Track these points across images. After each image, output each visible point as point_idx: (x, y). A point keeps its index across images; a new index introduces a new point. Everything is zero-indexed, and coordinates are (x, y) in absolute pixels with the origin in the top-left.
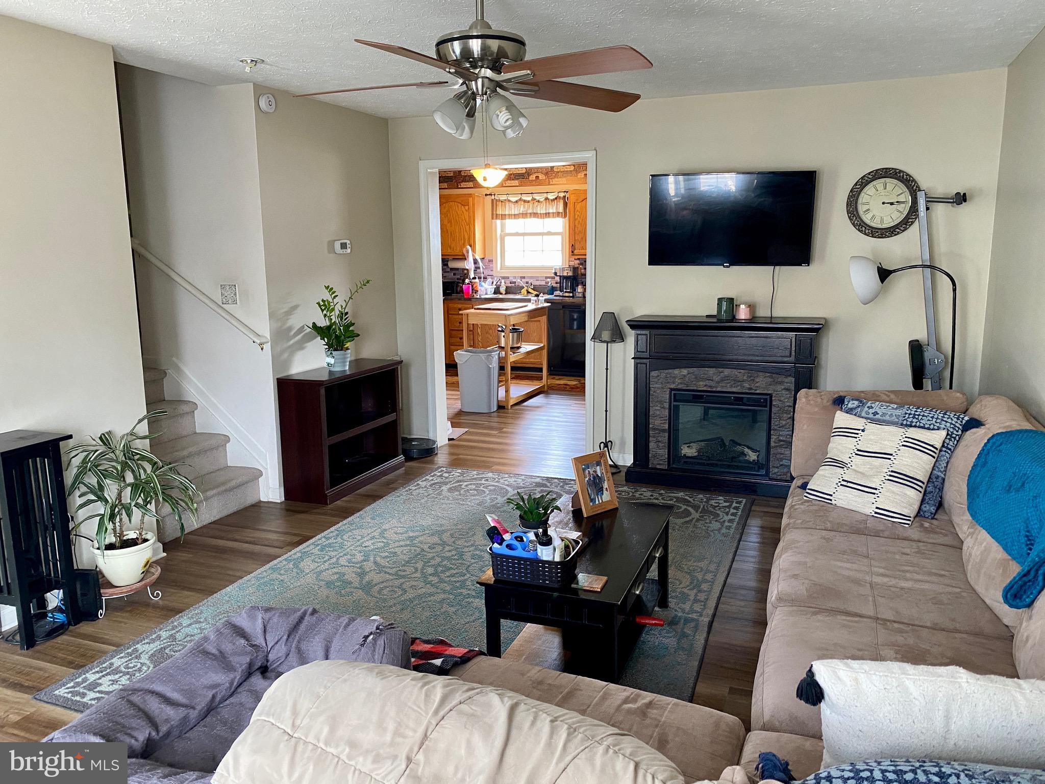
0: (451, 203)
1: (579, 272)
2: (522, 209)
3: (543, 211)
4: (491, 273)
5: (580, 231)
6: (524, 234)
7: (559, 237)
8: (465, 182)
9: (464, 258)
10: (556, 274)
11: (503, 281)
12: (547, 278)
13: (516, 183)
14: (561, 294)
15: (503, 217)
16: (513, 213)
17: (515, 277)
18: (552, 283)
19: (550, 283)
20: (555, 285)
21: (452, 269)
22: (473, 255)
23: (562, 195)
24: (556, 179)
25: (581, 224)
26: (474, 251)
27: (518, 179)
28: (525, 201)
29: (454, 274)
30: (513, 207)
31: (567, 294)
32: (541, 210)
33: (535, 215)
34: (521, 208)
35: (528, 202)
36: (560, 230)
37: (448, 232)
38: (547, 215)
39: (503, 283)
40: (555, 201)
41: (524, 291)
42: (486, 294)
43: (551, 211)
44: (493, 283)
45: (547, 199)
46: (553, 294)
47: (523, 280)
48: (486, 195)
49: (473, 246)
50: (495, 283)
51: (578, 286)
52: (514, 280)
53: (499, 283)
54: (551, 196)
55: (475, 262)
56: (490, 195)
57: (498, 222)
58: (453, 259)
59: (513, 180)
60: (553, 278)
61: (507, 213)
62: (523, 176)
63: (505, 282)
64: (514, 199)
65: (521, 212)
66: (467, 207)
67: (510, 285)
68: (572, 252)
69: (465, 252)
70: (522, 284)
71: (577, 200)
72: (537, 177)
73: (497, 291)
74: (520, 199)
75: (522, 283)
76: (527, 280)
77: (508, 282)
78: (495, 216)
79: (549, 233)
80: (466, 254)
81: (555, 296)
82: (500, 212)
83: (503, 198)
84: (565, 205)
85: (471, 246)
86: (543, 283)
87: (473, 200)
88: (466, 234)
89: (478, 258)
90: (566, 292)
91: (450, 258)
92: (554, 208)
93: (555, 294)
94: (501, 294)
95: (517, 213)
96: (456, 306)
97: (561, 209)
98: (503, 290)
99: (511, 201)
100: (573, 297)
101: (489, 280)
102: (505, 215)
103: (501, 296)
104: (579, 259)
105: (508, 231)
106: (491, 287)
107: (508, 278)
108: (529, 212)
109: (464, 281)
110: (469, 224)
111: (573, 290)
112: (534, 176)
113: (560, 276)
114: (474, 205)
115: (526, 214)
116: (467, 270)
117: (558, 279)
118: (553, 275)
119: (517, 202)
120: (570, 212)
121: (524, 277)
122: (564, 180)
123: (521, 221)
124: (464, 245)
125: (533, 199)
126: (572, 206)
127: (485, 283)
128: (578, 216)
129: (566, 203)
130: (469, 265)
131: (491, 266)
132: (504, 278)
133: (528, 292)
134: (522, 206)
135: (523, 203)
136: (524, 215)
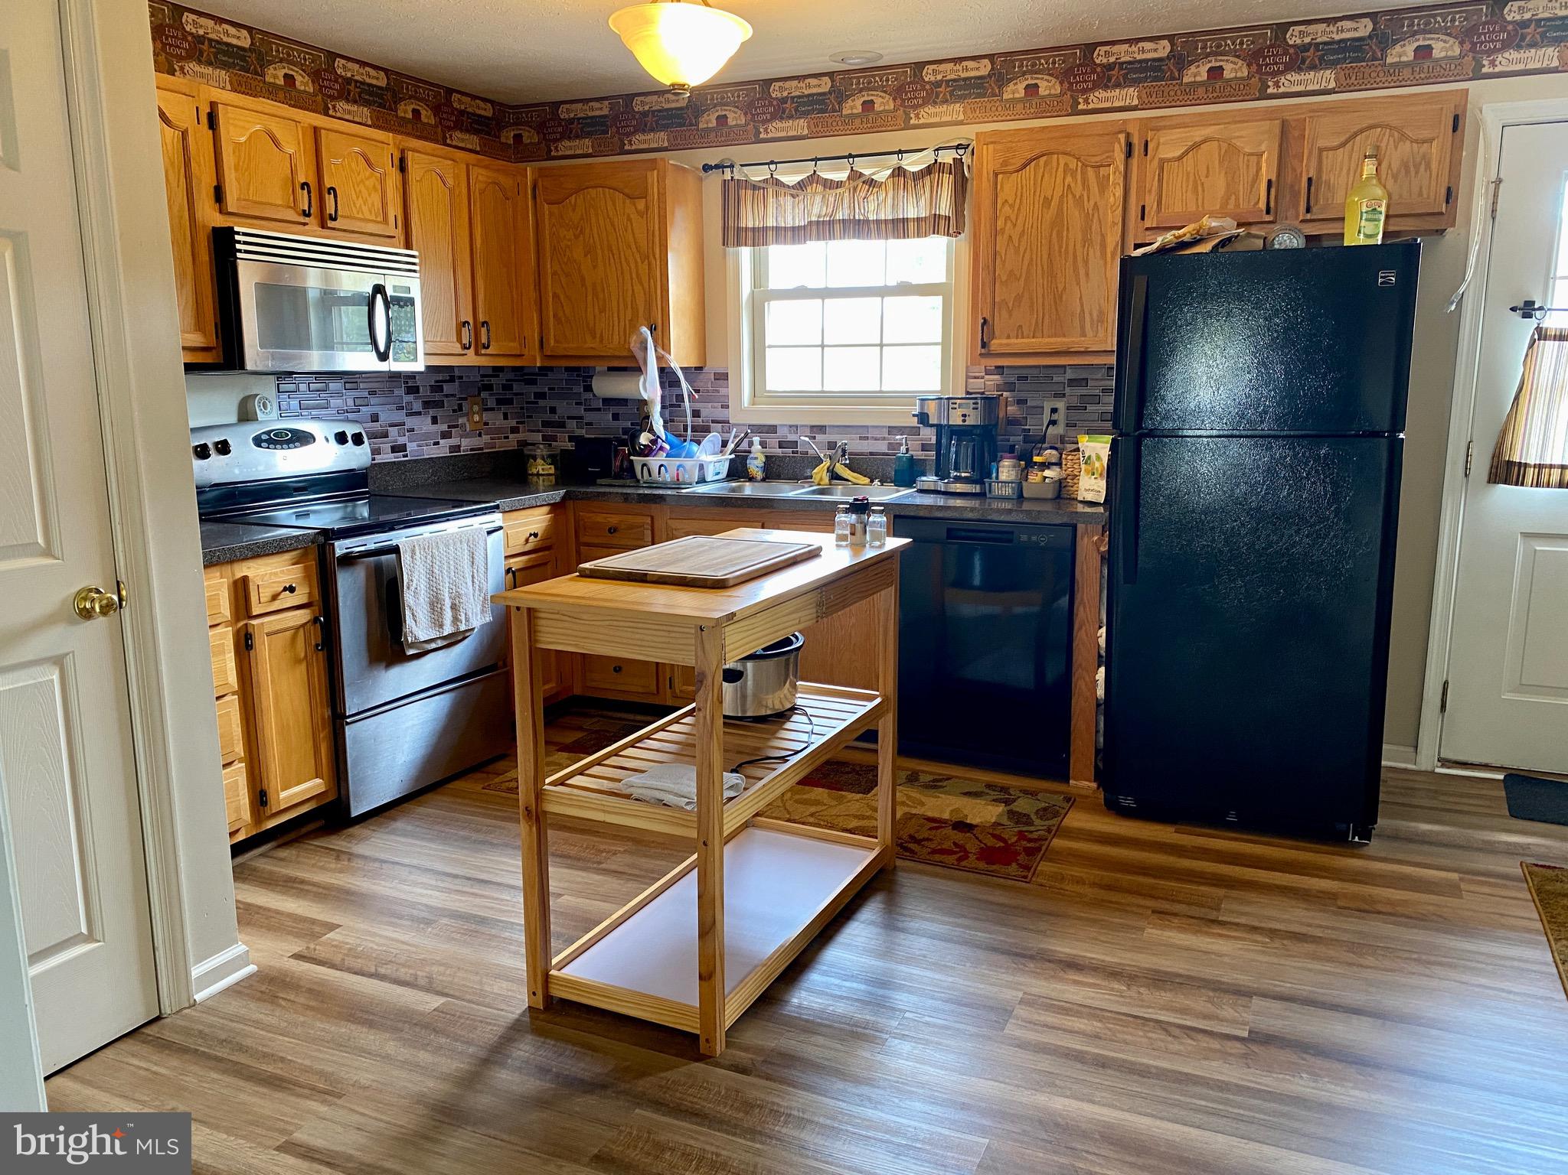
0: (593, 192)
1: (1002, 414)
2: (816, 210)
3: (886, 214)
4: (720, 414)
5: (1011, 273)
6: (825, 294)
7: (937, 301)
8: (644, 131)
9: (634, 368)
10: (923, 418)
11: (756, 440)
12: (892, 430)
13: (801, 126)
14: (941, 486)
15: (758, 237)
16: (790, 224)
17: (794, 428)
18: (908, 447)
19: (903, 449)
20: (919, 454)
21: (608, 401)
22: (659, 358)
23: (947, 157)
24: (930, 109)
25: (1017, 250)
26: (663, 341)
27: (804, 114)
28: (830, 185)
29: (616, 417)
30: (789, 208)
31: (959, 487)
32: (877, 208)
33: (858, 227)
34: (817, 207)
35: (839, 184)
36: (938, 274)
37: (583, 284)
38: (899, 227)
39: (757, 447)
40: (927, 180)
41: (820, 473)
42: (702, 480)
43: (912, 213)
44: (724, 444)
45: (899, 172)
46: (909, 484)
47: (819, 437)
48: (707, 168)
49: (661, 331)
50: (731, 446)
51: (996, 459)
52: (791, 437)
53: (744, 446)
54: (913, 164)
55: (667, 377)
56: (717, 167)
57: (745, 252)
58: (610, 369)
59: (791, 117)
60: (914, 431)
61: (771, 223)
62: (822, 102)
63: (763, 444)
64: (790, 179)
65: (814, 219)
66: (641, 204)
67: (779, 451)
68: (984, 345)
69: (634, 346)
70: (815, 449)
71: (1005, 163)
72: (868, 105)
73: (738, 470)
74: (814, 178)
75: (815, 447)
76: (832, 438)
77: (773, 441)
78: (735, 235)
79: (905, 289)
80: (639, 355)
81: (921, 491)
82: (749, 220)
83: (758, 175)
84: (961, 187)
85: (653, 329)
86: (882, 447)
87: (662, 179)
88: (638, 288)
89: (676, 362)
90: (958, 479)
91: (601, 367)
92: (922, 202)
93: (919, 485)
94: (751, 479)
95: (800, 222)
96: (600, 518)
97: (945, 208)
98: (756, 465)
99: (783, 185)
100: (981, 495)
101: (713, 438)
102: (765, 229)
103: (748, 490)
104: (1000, 370)
105: (775, 283)
106: (719, 457)
107: (772, 429)
108: (839, 216)
109: (635, 437)
110: (646, 257)
111: (982, 473)
112: (859, 103)
113: (939, 427)
114: (662, 195)
115: (831, 223)
116: (644, 402)
117: (929, 435)
118: (914, 422)
119: (801, 186)
120: (978, 208)
121: (821, 429)
122: (955, 111)
123: (814, 248)
124: (634, 327)
125: (855, 175)
126: (986, 185)
127: (699, 443)
128: (1007, 218)
129: (964, 180)
130: (650, 388)
131: (723, 391)
132: (759, 429)
133: (835, 476)
134: (818, 199)
135: (820, 188)
136: (823, 229)
